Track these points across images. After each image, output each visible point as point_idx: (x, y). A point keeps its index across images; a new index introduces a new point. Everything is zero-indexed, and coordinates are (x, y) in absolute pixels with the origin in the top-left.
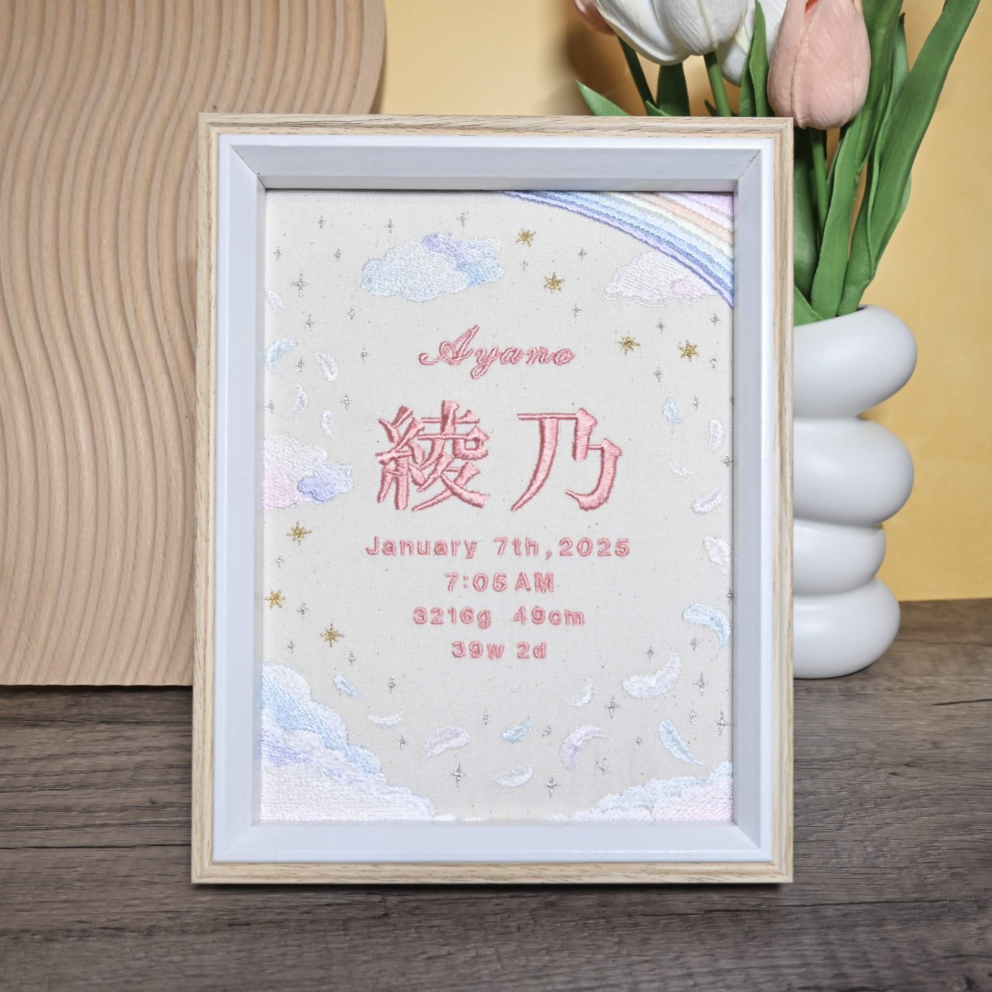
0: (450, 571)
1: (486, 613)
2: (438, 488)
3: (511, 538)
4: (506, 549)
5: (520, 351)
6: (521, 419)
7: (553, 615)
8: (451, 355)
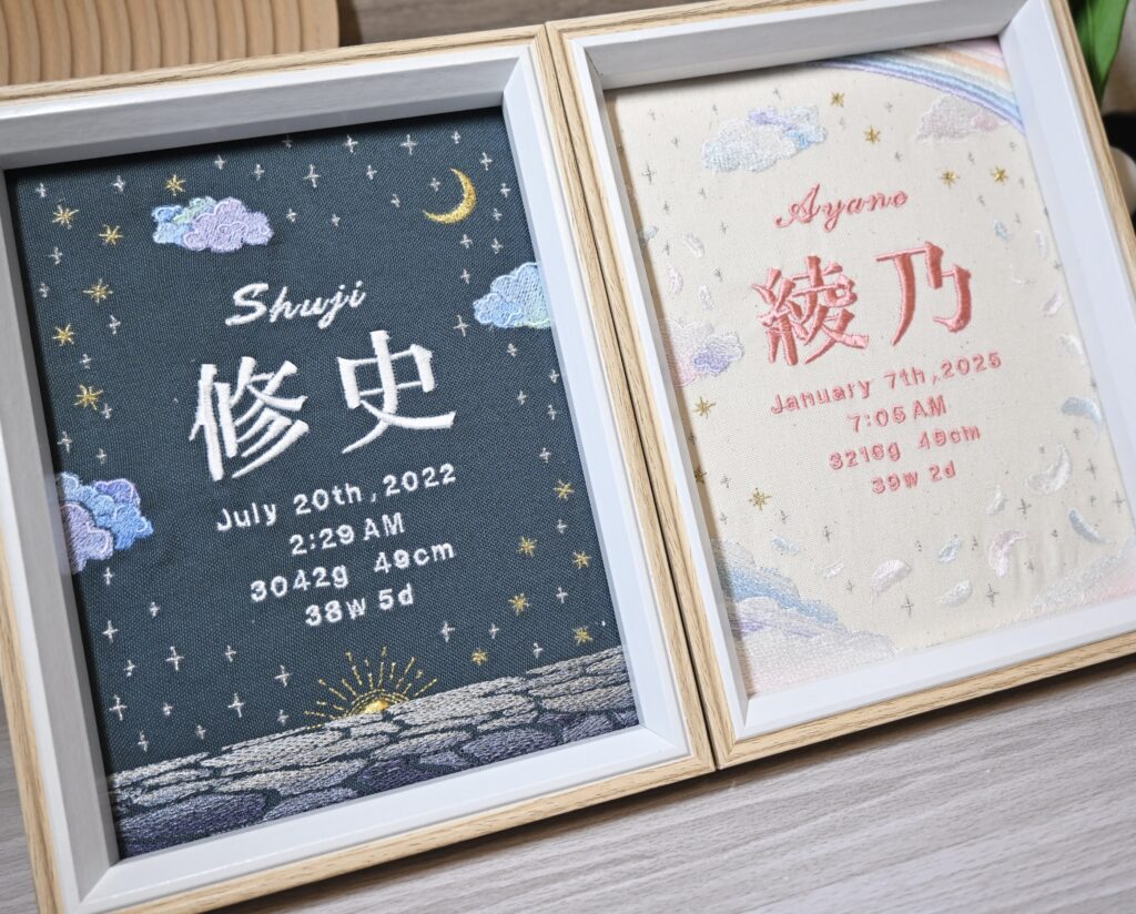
0: (851, 414)
1: (894, 445)
2: (822, 339)
3: (897, 371)
4: (896, 382)
5: (860, 201)
6: (879, 260)
7: (952, 433)
8: (801, 214)
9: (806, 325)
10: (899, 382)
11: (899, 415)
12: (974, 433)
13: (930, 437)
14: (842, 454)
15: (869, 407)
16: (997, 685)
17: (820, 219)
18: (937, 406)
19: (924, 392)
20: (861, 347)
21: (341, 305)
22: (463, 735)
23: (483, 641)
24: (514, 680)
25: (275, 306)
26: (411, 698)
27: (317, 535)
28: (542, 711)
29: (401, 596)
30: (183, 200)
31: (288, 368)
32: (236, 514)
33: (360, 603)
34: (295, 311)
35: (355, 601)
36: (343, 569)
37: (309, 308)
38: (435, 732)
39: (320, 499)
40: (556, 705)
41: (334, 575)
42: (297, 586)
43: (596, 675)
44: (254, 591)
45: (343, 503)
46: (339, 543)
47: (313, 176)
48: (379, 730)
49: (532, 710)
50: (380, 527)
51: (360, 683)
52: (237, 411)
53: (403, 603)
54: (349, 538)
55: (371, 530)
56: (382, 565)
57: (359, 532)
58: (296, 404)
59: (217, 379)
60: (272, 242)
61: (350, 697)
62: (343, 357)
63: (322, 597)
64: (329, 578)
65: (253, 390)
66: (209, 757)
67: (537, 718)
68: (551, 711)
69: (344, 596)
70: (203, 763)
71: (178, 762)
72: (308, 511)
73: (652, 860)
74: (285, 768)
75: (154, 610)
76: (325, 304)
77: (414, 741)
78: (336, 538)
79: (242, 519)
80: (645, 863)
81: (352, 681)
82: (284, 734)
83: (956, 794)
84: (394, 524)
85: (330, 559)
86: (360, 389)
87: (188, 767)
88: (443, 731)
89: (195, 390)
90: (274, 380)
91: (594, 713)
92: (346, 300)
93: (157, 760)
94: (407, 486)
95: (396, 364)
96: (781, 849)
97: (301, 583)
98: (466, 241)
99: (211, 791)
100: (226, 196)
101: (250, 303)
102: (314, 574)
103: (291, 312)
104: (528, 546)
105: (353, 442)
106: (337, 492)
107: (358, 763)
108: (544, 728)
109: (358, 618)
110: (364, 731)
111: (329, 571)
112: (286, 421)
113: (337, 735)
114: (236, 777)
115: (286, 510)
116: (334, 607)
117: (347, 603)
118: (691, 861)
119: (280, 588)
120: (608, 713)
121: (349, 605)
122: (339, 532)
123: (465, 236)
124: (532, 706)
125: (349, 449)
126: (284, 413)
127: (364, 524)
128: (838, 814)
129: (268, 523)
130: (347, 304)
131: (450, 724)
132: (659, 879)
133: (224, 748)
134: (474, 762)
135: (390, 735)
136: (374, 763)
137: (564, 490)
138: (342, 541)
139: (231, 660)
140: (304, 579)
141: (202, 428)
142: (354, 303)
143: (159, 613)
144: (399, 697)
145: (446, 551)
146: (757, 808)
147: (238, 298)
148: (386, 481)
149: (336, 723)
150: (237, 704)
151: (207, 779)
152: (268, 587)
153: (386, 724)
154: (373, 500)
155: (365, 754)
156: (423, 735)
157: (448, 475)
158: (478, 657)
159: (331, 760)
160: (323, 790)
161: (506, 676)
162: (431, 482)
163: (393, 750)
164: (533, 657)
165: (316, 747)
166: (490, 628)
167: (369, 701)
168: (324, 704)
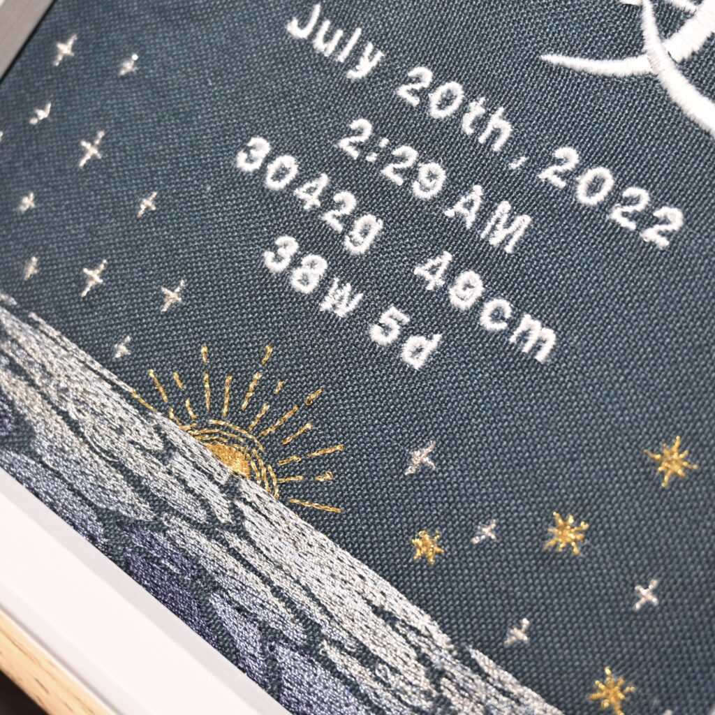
22: (296, 632)
23: (456, 530)
26: (282, 498)
27: (394, 145)
29: (414, 341)
32: (326, 24)
33: (352, 297)
35: (348, 287)
36: (376, 226)
38: (267, 581)
39: (445, 99)
41: (359, 224)
42: (300, 192)
44: (247, 150)
45: (469, 131)
46: (407, 185)
48: (207, 494)
50: (484, 214)
53: (406, 354)
54: (427, 189)
55: (466, 208)
56: (432, 272)
57: (449, 195)
63: (316, 239)
66: (11, 310)
69: (342, 266)
72: (415, 101)
75: (128, 67)
77: (230, 562)
78: (411, 174)
79: (328, 38)
81: (240, 388)
82: (106, 372)
84: (508, 229)
85: (375, 197)
88: (277, 592)
94: (581, 189)
97: (310, 195)
102: (337, 198)
104: (674, 461)
105: (571, 53)
106: (477, 109)
107: (145, 512)
109: (329, 314)
110: (188, 473)
111: (358, 213)
114: (12, 367)
115: (388, 75)
116: (315, 268)
117: (337, 280)
119: (280, 174)
121: (335, 285)
122: (424, 170)
127: (468, 189)
129: (353, 75)
131: (299, 596)
133: (33, 315)
135: (212, 517)
136: (159, 531)
138: (416, 185)
139: (141, 213)
140: (319, 192)
144: (270, 480)
145: (541, 341)
148: (560, 153)
149: (176, 432)
150: (94, 277)
152: (269, 159)
153: (220, 496)
154: (513, 166)
155: (160, 506)
156: (249, 566)
157: (663, 228)
158: (426, 545)
159: (120, 467)
160: (77, 493)
161: (434, 618)
162: (625, 214)
163: (196, 541)
164: (504, 636)
165: (120, 431)
166: (486, 523)
167: (232, 441)
168: (180, 385)
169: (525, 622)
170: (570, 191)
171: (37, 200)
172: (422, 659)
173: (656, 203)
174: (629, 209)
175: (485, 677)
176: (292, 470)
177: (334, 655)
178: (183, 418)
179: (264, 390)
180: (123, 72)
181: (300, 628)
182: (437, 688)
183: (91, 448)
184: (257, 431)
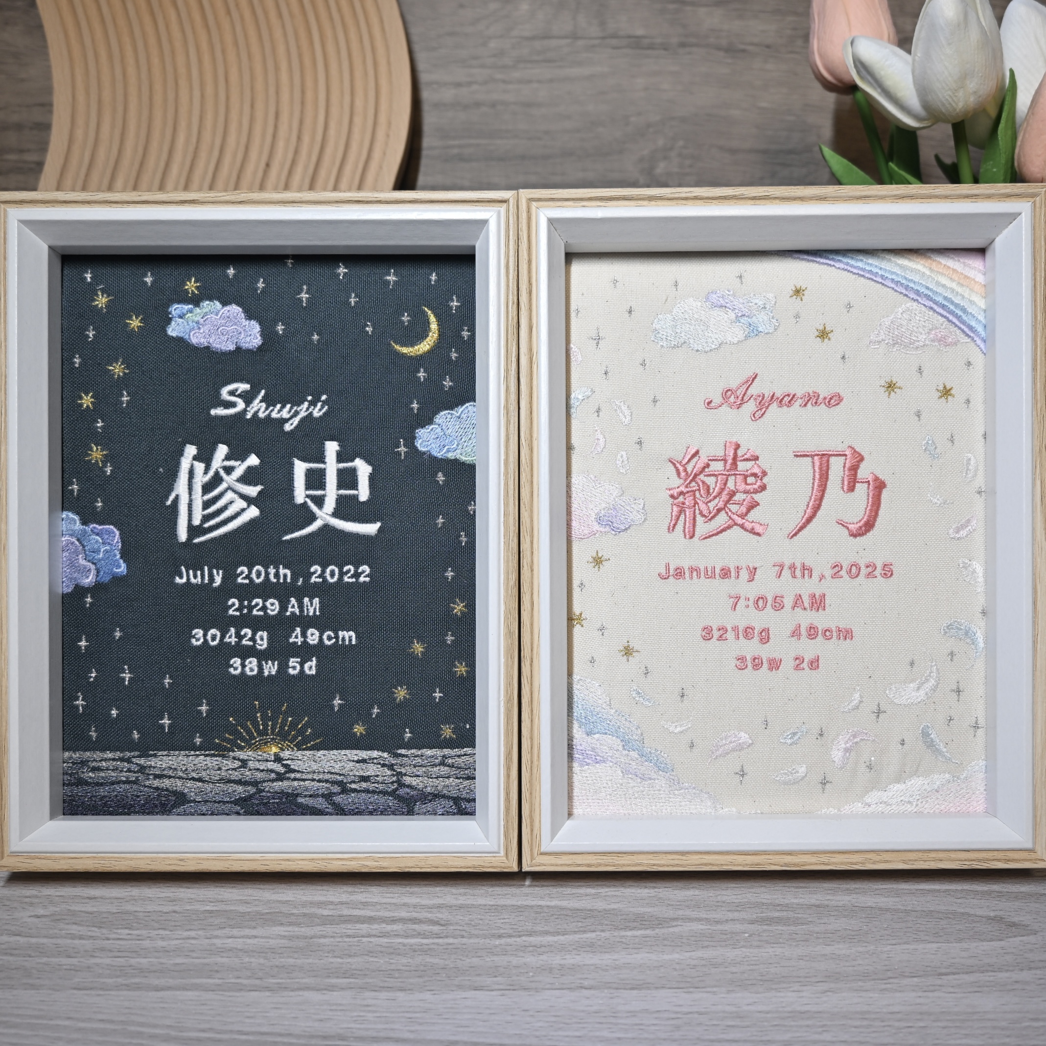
0: (733, 593)
1: (766, 630)
2: (722, 519)
3: (787, 564)
4: (783, 573)
5: (794, 396)
6: (797, 456)
7: (826, 631)
8: (732, 399)
9: (709, 504)
10: (786, 573)
11: (778, 604)
12: (846, 634)
13: (803, 631)
14: (714, 628)
15: (752, 591)
16: (786, 865)
17: (750, 407)
18: (818, 603)
19: (807, 587)
20: (758, 534)
21: (306, 413)
22: (336, 789)
23: (365, 717)
24: (385, 755)
25: (251, 406)
26: (299, 749)
27: (250, 602)
28: (401, 785)
29: (307, 666)
30: (196, 301)
31: (253, 460)
32: (191, 572)
33: (273, 665)
34: (267, 412)
35: (270, 662)
37: (279, 411)
38: (313, 780)
39: (258, 574)
40: (414, 783)
41: (258, 637)
42: (227, 640)
43: (453, 766)
44: (194, 637)
45: (275, 580)
46: (266, 613)
47: (304, 296)
48: (270, 767)
49: (392, 783)
50: (301, 606)
51: (261, 727)
52: (207, 488)
53: (307, 672)
54: (273, 610)
55: (293, 607)
56: (296, 638)
57: (284, 607)
58: (253, 491)
59: (195, 458)
60: (260, 348)
61: (252, 737)
62: (298, 459)
63: (245, 653)
64: (252, 639)
65: (222, 473)
66: (140, 756)
67: (397, 789)
68: (410, 786)
69: (262, 656)
70: (134, 760)
71: (118, 754)
72: (247, 581)
73: (442, 928)
74: (193, 779)
75: (118, 634)
76: (293, 411)
77: (296, 783)
78: (264, 608)
79: (195, 577)
80: (436, 929)
81: (255, 724)
82: (197, 753)
83: (707, 947)
84: (313, 606)
85: (257, 624)
86: (307, 489)
87: (122, 760)
88: (319, 781)
89: (177, 465)
90: (240, 469)
91: (444, 796)
92: (311, 410)
93: (103, 750)
94: (329, 578)
95: (340, 472)
96: (543, 949)
97: (231, 638)
98: (422, 375)
99: (135, 782)
100: (230, 303)
101: (233, 399)
102: (242, 633)
103: (264, 412)
104: (418, 648)
105: (293, 532)
106: (272, 571)
107: (252, 790)
108: (400, 798)
109: (270, 676)
110: (257, 765)
111: (254, 634)
112: (244, 504)
113: (237, 764)
114: (156, 777)
115: (230, 577)
116: (252, 664)
117: (264, 662)
118: (470, 938)
119: (214, 638)
120: (456, 800)
121: (264, 664)
122: (268, 604)
123: (422, 370)
124: (395, 779)
125: (287, 537)
126: (243, 497)
127: (289, 601)
128: (603, 934)
129: (215, 585)
130: (311, 414)
131: (327, 777)
132: (438, 944)
133: (151, 752)
134: (340, 811)
135: (278, 773)
136: (261, 792)
137: (459, 608)
138: (269, 611)
139: (167, 686)
140: (233, 635)
141: (177, 497)
142: (317, 413)
143: (120, 638)
144: (289, 746)
145: (350, 637)
146: (545, 910)
147: (224, 392)
148: (312, 570)
149: (242, 755)
150: (166, 721)
151: (135, 772)
152: (205, 635)
153: (276, 764)
154: (299, 584)
155: (255, 783)
156: (304, 780)
157: (364, 575)
158: (359, 729)
159: (230, 781)
160: (219, 802)
161: (378, 750)
162: (349, 577)
163: (278, 785)
164: (404, 739)
165: (220, 769)
166: (373, 708)
167: (266, 743)
168: (231, 737)
169: (407, 730)
170: (325, 580)
171: (117, 709)
172: (383, 765)
173: (357, 568)
174: (349, 575)
175: (406, 756)
176: (295, 737)
177: (353, 786)
178: (241, 748)
179: (265, 718)
180: (117, 638)
181: (336, 786)
182: (394, 771)
183: (213, 783)
184: (272, 733)
